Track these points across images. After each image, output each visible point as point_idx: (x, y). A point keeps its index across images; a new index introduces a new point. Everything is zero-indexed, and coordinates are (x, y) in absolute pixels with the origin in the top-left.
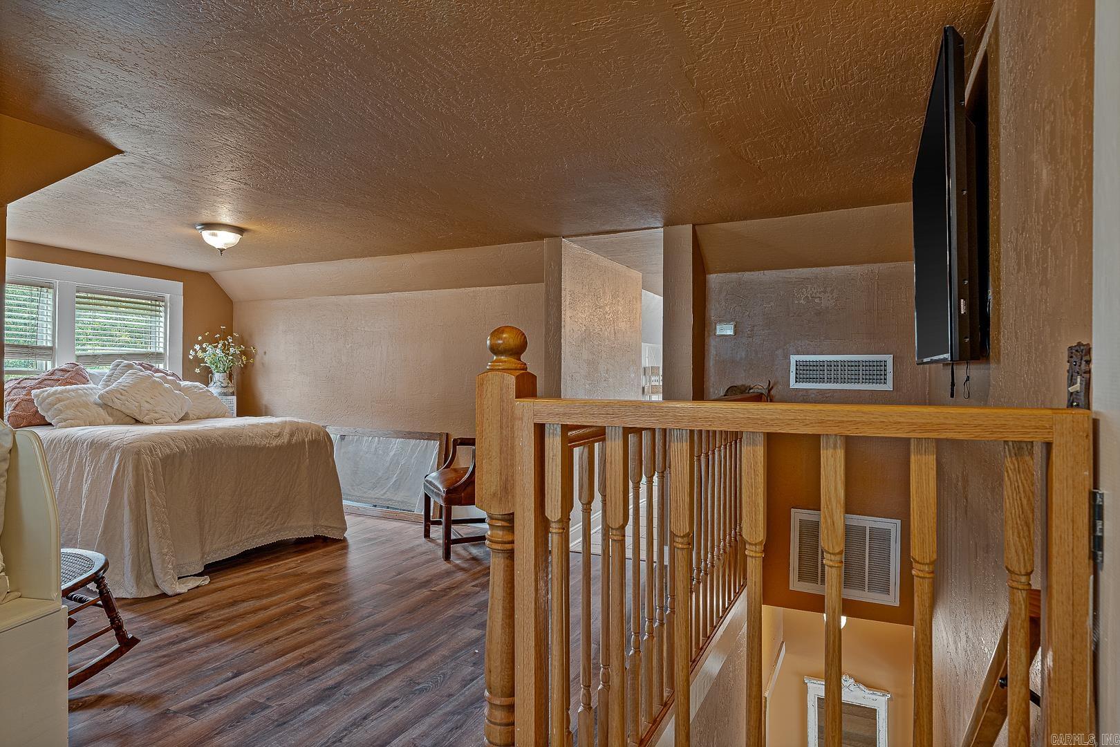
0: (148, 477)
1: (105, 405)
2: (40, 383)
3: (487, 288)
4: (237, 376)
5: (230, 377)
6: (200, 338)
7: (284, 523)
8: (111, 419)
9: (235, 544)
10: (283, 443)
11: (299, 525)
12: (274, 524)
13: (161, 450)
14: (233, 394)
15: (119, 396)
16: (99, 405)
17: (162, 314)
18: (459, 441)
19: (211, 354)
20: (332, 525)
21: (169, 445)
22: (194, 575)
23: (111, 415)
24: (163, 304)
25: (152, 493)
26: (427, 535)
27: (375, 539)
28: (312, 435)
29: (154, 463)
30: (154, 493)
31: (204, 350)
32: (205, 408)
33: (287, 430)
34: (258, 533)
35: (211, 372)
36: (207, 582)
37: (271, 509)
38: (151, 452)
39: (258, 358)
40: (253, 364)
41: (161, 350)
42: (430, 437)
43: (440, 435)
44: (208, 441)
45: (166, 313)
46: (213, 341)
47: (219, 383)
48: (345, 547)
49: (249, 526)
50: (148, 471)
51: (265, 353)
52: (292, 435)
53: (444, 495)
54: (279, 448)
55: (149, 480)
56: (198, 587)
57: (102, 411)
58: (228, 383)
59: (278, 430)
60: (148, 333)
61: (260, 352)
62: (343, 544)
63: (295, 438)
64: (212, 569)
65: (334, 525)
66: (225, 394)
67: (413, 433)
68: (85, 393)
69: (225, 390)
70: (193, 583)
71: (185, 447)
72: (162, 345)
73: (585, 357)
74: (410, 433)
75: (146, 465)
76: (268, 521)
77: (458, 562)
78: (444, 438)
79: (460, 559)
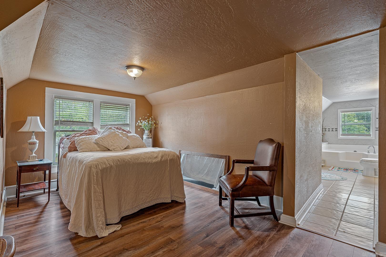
0: (93, 179)
1: (97, 143)
2: (80, 135)
3: (248, 89)
4: (153, 131)
5: (151, 132)
6: (140, 118)
7: (158, 196)
8: (98, 149)
9: (135, 207)
10: (158, 161)
11: (165, 197)
12: (154, 197)
13: (101, 166)
14: (151, 138)
15: (102, 140)
16: (95, 143)
17: (129, 110)
18: (236, 161)
19: (144, 124)
20: (179, 196)
21: (105, 163)
22: (115, 224)
23: (99, 147)
24: (129, 107)
25: (95, 186)
26: (220, 204)
27: (197, 203)
28: (171, 156)
29: (97, 172)
30: (96, 187)
31: (141, 123)
32: (136, 144)
33: (160, 155)
34: (147, 201)
35: (144, 130)
36: (119, 228)
37: (153, 190)
38: (96, 166)
39: (159, 125)
40: (158, 127)
41: (129, 123)
42: (221, 157)
43: (226, 156)
44: (124, 161)
45: (130, 110)
46: (144, 119)
47: (146, 134)
48: (184, 208)
49: (142, 199)
50: (94, 176)
51: (161, 123)
52: (162, 157)
53: (231, 192)
54: (156, 163)
55: (94, 180)
56: (115, 231)
57: (96, 145)
58: (149, 134)
59: (156, 155)
60: (125, 117)
61: (160, 123)
62: (183, 206)
63: (163, 158)
64: (124, 220)
65: (180, 196)
66: (148, 138)
67: (214, 155)
68: (92, 139)
69: (148, 137)
70: (112, 229)
71: (113, 164)
72: (129, 121)
73: (304, 119)
74: (212, 155)
75: (93, 173)
76: (151, 196)
77: (238, 229)
78: (228, 158)
79: (238, 226)
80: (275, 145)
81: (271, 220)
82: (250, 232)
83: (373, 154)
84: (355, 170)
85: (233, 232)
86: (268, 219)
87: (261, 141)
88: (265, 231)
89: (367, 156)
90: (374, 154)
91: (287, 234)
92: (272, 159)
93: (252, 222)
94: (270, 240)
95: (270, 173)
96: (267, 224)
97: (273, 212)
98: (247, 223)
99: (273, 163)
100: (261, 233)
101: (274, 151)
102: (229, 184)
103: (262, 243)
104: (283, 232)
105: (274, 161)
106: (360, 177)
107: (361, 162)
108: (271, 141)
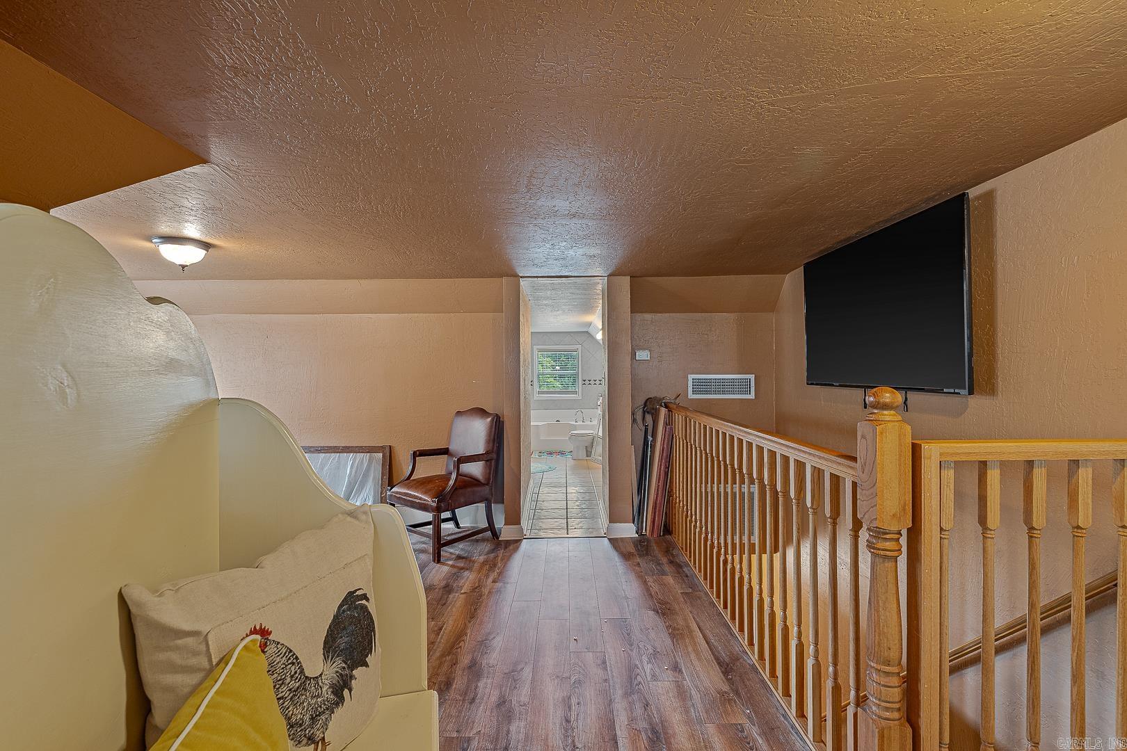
18: (418, 453)
42: (371, 450)
43: (383, 447)
53: (434, 504)
77: (450, 563)
78: (387, 450)
79: (447, 560)
80: (491, 420)
81: (488, 540)
82: (470, 561)
83: (581, 423)
84: (562, 453)
85: (446, 569)
86: (483, 540)
87: (459, 413)
88: (488, 553)
89: (575, 428)
90: (583, 423)
91: (517, 549)
92: (488, 442)
93: (462, 549)
94: (502, 560)
95: (487, 464)
96: (486, 547)
97: (491, 527)
98: (457, 552)
99: (490, 448)
100: (486, 557)
101: (491, 427)
102: (425, 493)
103: (495, 565)
104: (511, 547)
105: (491, 445)
106: (570, 462)
107: (569, 438)
108: (481, 412)
